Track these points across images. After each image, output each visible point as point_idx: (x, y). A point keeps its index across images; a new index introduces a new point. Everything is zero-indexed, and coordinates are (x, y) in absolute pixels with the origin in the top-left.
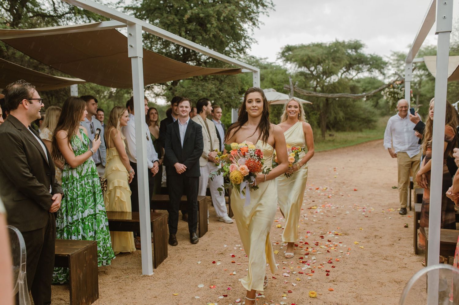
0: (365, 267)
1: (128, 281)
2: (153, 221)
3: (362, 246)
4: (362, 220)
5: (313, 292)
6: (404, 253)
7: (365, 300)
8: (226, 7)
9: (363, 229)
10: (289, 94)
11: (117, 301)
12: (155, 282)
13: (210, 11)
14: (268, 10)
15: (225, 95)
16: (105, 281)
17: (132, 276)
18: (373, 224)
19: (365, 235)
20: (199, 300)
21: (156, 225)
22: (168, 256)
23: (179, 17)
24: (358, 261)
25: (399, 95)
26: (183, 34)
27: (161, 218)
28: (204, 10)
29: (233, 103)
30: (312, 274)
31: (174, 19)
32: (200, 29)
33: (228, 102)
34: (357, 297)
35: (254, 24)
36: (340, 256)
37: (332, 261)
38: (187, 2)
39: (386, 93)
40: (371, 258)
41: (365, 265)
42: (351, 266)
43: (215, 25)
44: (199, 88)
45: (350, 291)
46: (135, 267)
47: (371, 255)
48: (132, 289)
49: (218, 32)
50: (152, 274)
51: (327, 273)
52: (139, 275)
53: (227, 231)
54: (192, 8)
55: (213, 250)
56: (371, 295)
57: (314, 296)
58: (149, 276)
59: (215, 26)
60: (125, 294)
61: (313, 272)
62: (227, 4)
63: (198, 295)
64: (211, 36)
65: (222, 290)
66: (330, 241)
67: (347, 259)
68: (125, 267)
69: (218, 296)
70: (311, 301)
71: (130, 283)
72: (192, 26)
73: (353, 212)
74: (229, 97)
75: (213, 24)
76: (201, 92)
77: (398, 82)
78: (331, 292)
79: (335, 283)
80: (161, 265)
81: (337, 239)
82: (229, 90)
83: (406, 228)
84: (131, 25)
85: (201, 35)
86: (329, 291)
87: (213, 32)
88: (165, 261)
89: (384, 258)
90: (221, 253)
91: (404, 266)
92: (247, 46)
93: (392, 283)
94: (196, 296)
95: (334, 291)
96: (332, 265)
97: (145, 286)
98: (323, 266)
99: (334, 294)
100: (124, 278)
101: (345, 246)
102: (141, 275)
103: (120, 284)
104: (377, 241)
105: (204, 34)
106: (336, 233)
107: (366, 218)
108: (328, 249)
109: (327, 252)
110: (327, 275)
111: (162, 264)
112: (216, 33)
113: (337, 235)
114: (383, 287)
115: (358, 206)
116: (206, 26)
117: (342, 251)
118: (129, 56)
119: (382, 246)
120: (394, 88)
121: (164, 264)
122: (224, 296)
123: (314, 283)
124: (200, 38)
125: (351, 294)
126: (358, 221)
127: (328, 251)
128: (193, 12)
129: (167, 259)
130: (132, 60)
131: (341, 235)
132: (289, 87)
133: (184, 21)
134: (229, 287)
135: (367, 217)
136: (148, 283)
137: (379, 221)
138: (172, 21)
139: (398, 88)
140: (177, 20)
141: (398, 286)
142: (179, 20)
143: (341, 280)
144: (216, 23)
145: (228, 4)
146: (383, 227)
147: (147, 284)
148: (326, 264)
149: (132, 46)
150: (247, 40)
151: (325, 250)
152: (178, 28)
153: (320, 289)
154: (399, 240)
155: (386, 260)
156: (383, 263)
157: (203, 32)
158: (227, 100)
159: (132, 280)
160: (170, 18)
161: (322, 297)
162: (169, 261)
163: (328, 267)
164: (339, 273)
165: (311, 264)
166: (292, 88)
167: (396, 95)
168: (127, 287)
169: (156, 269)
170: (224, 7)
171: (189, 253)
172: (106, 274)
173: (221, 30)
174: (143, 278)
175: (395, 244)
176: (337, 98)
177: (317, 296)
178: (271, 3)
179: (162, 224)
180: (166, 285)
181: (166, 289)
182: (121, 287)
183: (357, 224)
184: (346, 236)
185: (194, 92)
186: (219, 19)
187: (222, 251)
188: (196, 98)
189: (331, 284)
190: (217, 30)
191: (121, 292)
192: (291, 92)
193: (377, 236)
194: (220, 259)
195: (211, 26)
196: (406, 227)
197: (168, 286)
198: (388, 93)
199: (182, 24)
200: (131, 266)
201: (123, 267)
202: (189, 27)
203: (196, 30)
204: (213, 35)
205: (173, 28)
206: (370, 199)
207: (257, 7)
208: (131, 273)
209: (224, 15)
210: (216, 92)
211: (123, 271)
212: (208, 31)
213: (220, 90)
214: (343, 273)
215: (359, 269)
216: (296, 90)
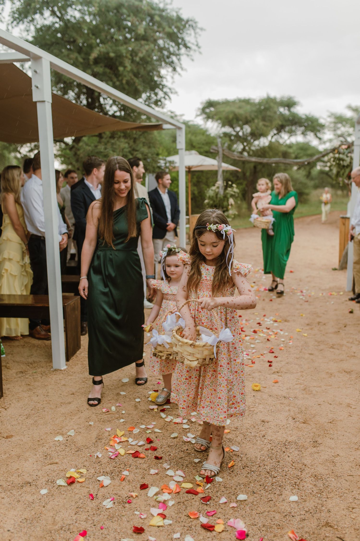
0: (311, 357)
1: (36, 376)
2: (65, 306)
3: (305, 333)
4: (301, 305)
5: (257, 384)
6: (351, 341)
7: (314, 392)
8: (142, 46)
9: (304, 315)
10: (217, 158)
11: (27, 399)
12: (70, 377)
13: (123, 49)
14: (192, 53)
16: (8, 377)
17: (40, 370)
18: (314, 310)
19: (307, 322)
20: (126, 396)
21: (68, 310)
22: (82, 347)
23: (83, 55)
24: (303, 350)
25: (345, 161)
27: (73, 302)
28: (114, 48)
29: (150, 166)
30: (253, 365)
31: (77, 58)
32: (110, 73)
34: (305, 389)
35: (174, 69)
36: (282, 345)
37: (273, 350)
39: (330, 159)
40: (316, 347)
41: (310, 354)
42: (295, 355)
43: (129, 68)
44: (109, 146)
45: (297, 383)
46: (42, 360)
47: (316, 343)
48: (43, 386)
49: (133, 77)
50: (65, 367)
51: (269, 364)
52: (49, 369)
54: (99, 45)
56: (320, 387)
57: (257, 389)
58: (61, 370)
59: (129, 70)
60: (35, 391)
61: (253, 363)
62: (143, 42)
63: (123, 391)
64: (124, 82)
65: (151, 385)
66: (269, 329)
67: (290, 348)
68: (30, 360)
69: (147, 391)
70: (254, 394)
71: (39, 378)
72: (99, 69)
73: (291, 296)
74: (145, 159)
75: (126, 67)
77: (344, 147)
78: (276, 385)
79: (280, 374)
80: (74, 358)
81: (277, 327)
82: (145, 150)
83: (351, 314)
84: (36, 58)
86: (274, 384)
87: (127, 76)
88: (78, 352)
89: (330, 346)
91: (353, 354)
92: (167, 97)
93: (341, 373)
94: (121, 391)
95: (280, 383)
96: (273, 355)
97: (59, 381)
98: (264, 356)
99: (279, 386)
100: (31, 373)
101: (287, 334)
102: (52, 370)
103: (27, 379)
104: (321, 328)
105: (115, 80)
106: (274, 319)
107: (306, 303)
108: (268, 337)
109: (266, 340)
110: (270, 366)
111: (75, 356)
112: (129, 78)
113: (276, 321)
114: (333, 377)
115: (296, 290)
116: (117, 69)
117: (283, 340)
118: (34, 100)
119: (327, 333)
120: (339, 153)
121: (77, 356)
122: (155, 391)
123: (257, 375)
125: (298, 386)
126: (298, 307)
127: (268, 340)
128: (101, 50)
129: (80, 350)
130: (39, 105)
131: (280, 322)
132: (216, 148)
133: (89, 61)
134: (158, 381)
135: (307, 301)
136: (61, 378)
137: (321, 306)
139: (344, 154)
140: (81, 60)
141: (348, 376)
142: (84, 59)
143: (286, 371)
144: (130, 65)
145: (145, 42)
146: (325, 313)
147: (60, 380)
148: (267, 353)
149: (37, 87)
150: (165, 90)
151: (265, 339)
153: (263, 382)
154: (345, 327)
155: (333, 348)
156: (330, 351)
157: (113, 76)
159: (41, 375)
160: (72, 57)
161: (267, 390)
162: (83, 353)
163: (270, 357)
164: (283, 363)
165: (250, 354)
166: (220, 150)
168: (37, 383)
169: (68, 362)
170: (139, 46)
172: (8, 369)
173: (135, 75)
174: (55, 373)
175: (341, 331)
176: (273, 163)
177: (261, 388)
178: (195, 43)
179: (74, 309)
180: (84, 380)
181: (84, 385)
182: (29, 384)
183: (297, 309)
184: (286, 323)
185: (102, 152)
186: (133, 61)
189: (275, 376)
190: (131, 74)
191: (30, 389)
192: (220, 157)
193: (321, 322)
195: (124, 70)
196: (351, 312)
197: (86, 382)
198: (332, 159)
199: (87, 65)
200: (37, 359)
201: (28, 360)
202: (96, 70)
203: (104, 74)
204: (126, 80)
206: (309, 282)
207: (179, 49)
208: (39, 366)
209: (141, 55)
210: (130, 152)
211: (28, 366)
212: (120, 75)
213: (134, 150)
214: (287, 363)
215: (304, 358)
216: (225, 153)
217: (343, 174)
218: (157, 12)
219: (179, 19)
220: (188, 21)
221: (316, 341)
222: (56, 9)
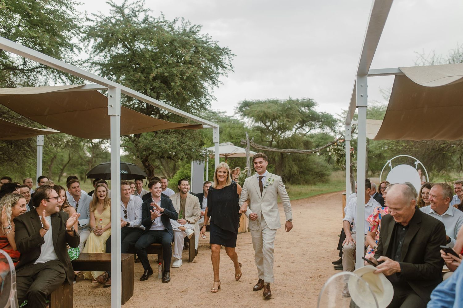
0: (309, 300)
8: (189, 68)
10: (246, 148)
13: (174, 71)
14: (227, 71)
15: (186, 147)
18: (318, 267)
19: (311, 275)
21: (125, 264)
22: (134, 295)
24: (304, 295)
25: (342, 152)
26: (149, 90)
27: (129, 258)
28: (168, 69)
29: (194, 155)
31: (140, 76)
32: (164, 87)
33: (189, 154)
35: (214, 83)
38: (153, 62)
39: (332, 150)
41: (309, 298)
42: (297, 299)
46: (103, 304)
47: (315, 291)
49: (181, 90)
53: (187, 274)
54: (157, 68)
55: (175, 289)
59: (178, 85)
62: (189, 66)
64: (175, 93)
72: (157, 84)
73: (302, 256)
74: (190, 150)
75: (176, 83)
76: (164, 145)
77: (341, 141)
82: (190, 143)
84: (112, 88)
85: (165, 92)
87: (178, 89)
88: (131, 298)
90: (182, 291)
92: (207, 103)
104: (321, 280)
105: (168, 92)
111: (128, 301)
112: (179, 91)
116: (170, 84)
118: (109, 114)
120: (338, 145)
121: (130, 301)
124: (165, 94)
126: (306, 264)
128: (159, 71)
129: (133, 297)
130: (111, 118)
132: (245, 142)
133: (149, 79)
138: (138, 78)
139: (341, 145)
140: (143, 78)
142: (145, 77)
144: (180, 82)
145: (191, 66)
146: (327, 269)
149: (111, 106)
150: (207, 97)
152: (144, 85)
157: (167, 89)
158: (188, 152)
160: (136, 75)
162: (135, 299)
164: (287, 305)
166: (248, 142)
167: (340, 152)
169: (123, 305)
170: (187, 68)
171: (153, 292)
173: (183, 88)
176: (289, 153)
178: (230, 65)
179: (129, 263)
183: (305, 266)
185: (157, 145)
186: (182, 79)
187: (184, 289)
188: (159, 150)
190: (180, 88)
192: (248, 147)
194: (182, 296)
195: (175, 85)
198: (333, 150)
199: (147, 81)
200: (99, 304)
201: (92, 304)
202: (154, 84)
203: (160, 88)
204: (176, 92)
205: (139, 84)
206: (318, 245)
207: (218, 68)
209: (187, 75)
210: (178, 144)
212: (172, 89)
213: (181, 142)
214: (290, 305)
215: (303, 301)
216: (252, 145)
217: (342, 162)
218: (201, 45)
219: (218, 48)
220: (223, 50)
221: (315, 289)
222: (126, 43)
